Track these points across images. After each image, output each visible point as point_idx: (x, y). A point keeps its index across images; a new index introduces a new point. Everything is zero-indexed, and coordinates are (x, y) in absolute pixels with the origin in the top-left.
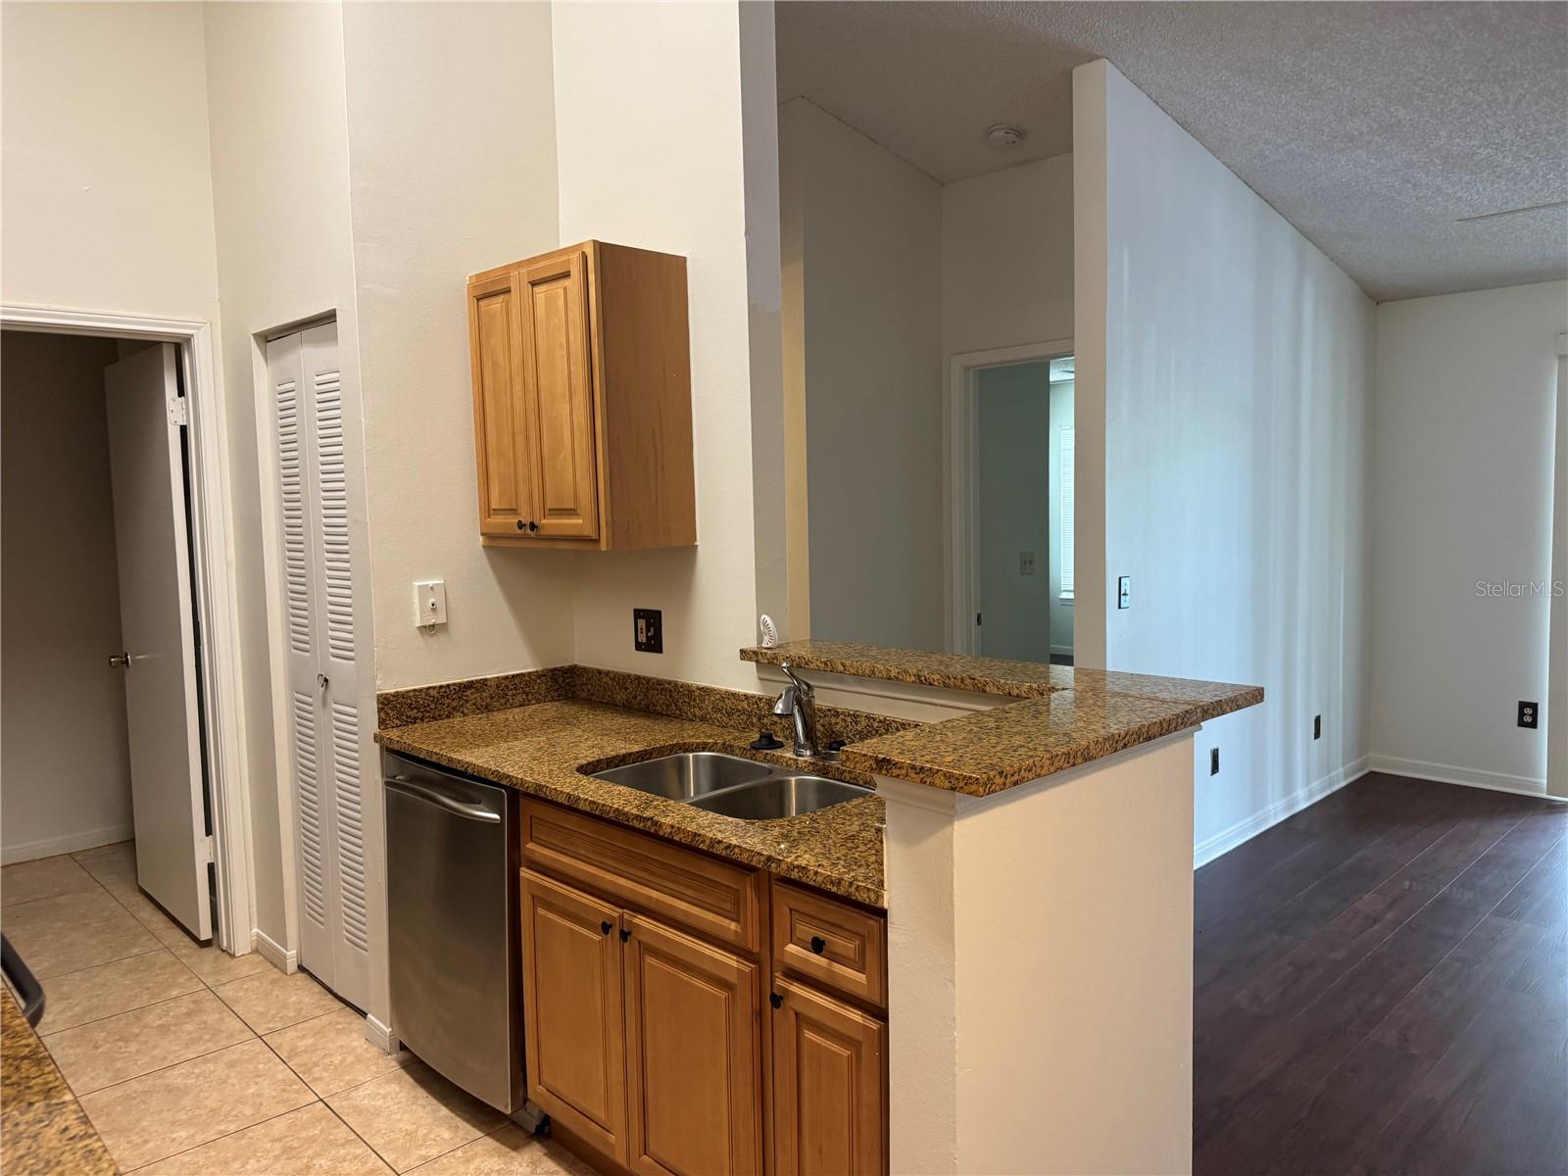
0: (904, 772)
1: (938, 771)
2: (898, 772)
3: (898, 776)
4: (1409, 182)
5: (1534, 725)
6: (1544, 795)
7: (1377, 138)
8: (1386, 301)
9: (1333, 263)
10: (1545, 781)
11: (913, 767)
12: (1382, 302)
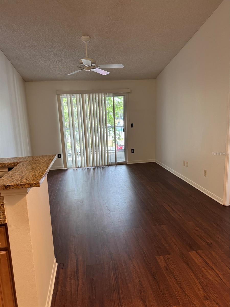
0: (15, 187)
1: (26, 184)
2: (13, 187)
3: (13, 188)
4: (34, 58)
5: (61, 157)
6: (64, 169)
7: (30, 48)
8: (27, 81)
9: (18, 72)
10: (63, 166)
11: (18, 185)
12: (26, 81)
